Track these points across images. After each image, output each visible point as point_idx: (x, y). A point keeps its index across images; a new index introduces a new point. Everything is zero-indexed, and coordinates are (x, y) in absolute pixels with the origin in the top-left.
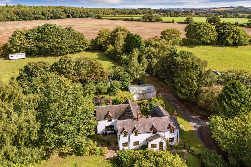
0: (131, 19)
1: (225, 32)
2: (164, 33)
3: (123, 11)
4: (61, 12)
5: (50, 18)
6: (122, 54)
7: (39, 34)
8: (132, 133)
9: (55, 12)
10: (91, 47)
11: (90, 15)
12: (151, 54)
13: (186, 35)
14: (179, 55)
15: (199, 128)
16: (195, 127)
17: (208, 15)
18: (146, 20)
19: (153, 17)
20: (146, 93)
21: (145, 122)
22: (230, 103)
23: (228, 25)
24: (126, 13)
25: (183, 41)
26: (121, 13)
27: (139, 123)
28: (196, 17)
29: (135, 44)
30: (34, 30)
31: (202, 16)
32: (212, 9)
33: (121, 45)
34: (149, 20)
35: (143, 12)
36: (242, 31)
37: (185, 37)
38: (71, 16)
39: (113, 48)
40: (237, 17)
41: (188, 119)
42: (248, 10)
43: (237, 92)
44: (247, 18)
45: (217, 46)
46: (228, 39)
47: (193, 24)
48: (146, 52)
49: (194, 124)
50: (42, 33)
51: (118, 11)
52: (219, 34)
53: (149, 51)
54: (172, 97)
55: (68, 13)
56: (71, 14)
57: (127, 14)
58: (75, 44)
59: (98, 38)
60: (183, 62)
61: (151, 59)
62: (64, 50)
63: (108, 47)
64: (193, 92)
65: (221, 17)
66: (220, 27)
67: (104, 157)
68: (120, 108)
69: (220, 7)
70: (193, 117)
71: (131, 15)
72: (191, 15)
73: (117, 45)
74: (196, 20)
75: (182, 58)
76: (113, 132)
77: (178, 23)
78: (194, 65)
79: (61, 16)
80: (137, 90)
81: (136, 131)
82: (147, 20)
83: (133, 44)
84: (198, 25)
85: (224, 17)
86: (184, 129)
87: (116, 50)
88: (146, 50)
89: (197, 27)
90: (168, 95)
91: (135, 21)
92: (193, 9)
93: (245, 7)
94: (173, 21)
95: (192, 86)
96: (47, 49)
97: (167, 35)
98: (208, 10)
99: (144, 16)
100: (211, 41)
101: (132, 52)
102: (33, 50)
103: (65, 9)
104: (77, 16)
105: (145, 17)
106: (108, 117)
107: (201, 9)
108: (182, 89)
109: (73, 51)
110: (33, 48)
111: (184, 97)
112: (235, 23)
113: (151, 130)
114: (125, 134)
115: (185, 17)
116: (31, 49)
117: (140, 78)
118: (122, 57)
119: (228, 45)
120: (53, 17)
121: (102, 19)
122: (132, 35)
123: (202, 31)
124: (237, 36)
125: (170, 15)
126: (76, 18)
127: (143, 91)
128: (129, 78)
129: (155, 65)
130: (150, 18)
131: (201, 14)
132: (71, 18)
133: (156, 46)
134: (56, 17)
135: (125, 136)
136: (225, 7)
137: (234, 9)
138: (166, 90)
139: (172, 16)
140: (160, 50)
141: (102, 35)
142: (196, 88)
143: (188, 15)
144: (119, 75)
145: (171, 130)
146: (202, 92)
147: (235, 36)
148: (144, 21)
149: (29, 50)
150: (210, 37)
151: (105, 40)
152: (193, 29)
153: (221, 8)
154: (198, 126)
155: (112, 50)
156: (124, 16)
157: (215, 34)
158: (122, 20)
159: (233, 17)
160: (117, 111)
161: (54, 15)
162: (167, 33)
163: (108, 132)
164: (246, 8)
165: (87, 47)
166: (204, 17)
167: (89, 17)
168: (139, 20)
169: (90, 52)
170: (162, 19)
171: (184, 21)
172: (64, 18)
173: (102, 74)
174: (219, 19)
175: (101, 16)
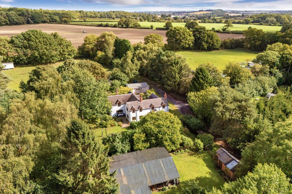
0: (106, 24)
1: (200, 37)
2: (147, 38)
3: (93, 15)
4: (18, 16)
5: (5, 24)
6: (113, 59)
7: (25, 41)
8: (138, 110)
9: (10, 16)
10: (78, 55)
11: (55, 20)
12: (141, 56)
13: (167, 40)
14: (164, 55)
15: (181, 108)
16: (178, 107)
17: (186, 20)
18: (122, 26)
19: (130, 22)
20: (141, 88)
21: (146, 102)
22: (198, 82)
23: (203, 30)
24: (96, 16)
25: (165, 46)
26: (90, 17)
27: (142, 103)
28: (175, 22)
29: (124, 49)
30: (19, 37)
31: (181, 21)
32: (191, 12)
33: (111, 50)
34: (126, 26)
35: (116, 16)
36: (215, 35)
37: (167, 43)
38: (32, 21)
39: (103, 53)
40: (215, 21)
41: (173, 103)
42: (227, 14)
43: (203, 74)
44: (224, 23)
45: (195, 51)
46: (204, 44)
47: (173, 29)
48: (136, 55)
49: (178, 106)
50: (29, 40)
51: (86, 13)
52: (195, 38)
53: (139, 53)
54: (161, 90)
55: (27, 17)
56: (30, 18)
57: (98, 18)
58: (64, 51)
59: (84, 44)
60: (168, 60)
61: (142, 61)
62: (53, 58)
63: (98, 53)
64: (176, 83)
65: (199, 22)
66: (197, 32)
67: (121, 127)
68: (126, 97)
69: (198, 10)
70: (177, 102)
71: (103, 19)
72: (169, 20)
73: (108, 50)
74: (175, 25)
75: (167, 57)
76: (123, 114)
77: (157, 29)
78: (176, 61)
79: (19, 21)
80: (134, 86)
81: (141, 108)
82: (124, 25)
83: (123, 48)
84: (178, 30)
85: (202, 22)
86: (171, 109)
87: (107, 55)
88: (137, 53)
89: (177, 31)
90: (158, 90)
91: (110, 27)
92: (171, 12)
93: (224, 10)
94: (152, 27)
95: (175, 78)
96: (37, 57)
97: (150, 40)
98: (187, 14)
99: (120, 21)
100: (189, 45)
101: (126, 54)
102: (21, 58)
103: (22, 12)
104: (38, 21)
105: (122, 22)
106: (118, 103)
107: (179, 13)
108: (169, 82)
109: (62, 59)
110: (22, 57)
111: (170, 88)
112: (212, 28)
113: (150, 107)
114: (134, 111)
115: (163, 22)
116: (18, 58)
117: (135, 77)
118: (114, 61)
119: (203, 50)
120: (9, 23)
121: (71, 24)
122: (121, 40)
123: (181, 36)
124: (211, 40)
125: (148, 20)
126: (37, 23)
127: (139, 87)
128: (126, 77)
129: (146, 66)
130: (127, 24)
131: (180, 19)
132: (31, 24)
133: (144, 49)
134: (12, 22)
135: (133, 112)
136: (204, 10)
137: (213, 12)
138: (156, 86)
139: (149, 20)
140: (149, 52)
141: (89, 41)
142: (178, 79)
143: (166, 19)
144: (117, 75)
145: (163, 106)
146: (182, 82)
147: (209, 40)
148: (120, 27)
149: (17, 59)
150: (189, 42)
151: (92, 46)
152: (173, 34)
153: (200, 11)
154: (180, 107)
155: (102, 56)
156: (96, 21)
157: (193, 39)
158: (96, 26)
159: (211, 23)
160: (124, 99)
161: (9, 20)
162: (150, 39)
163: (119, 115)
164: (224, 12)
165: (75, 55)
166: (182, 22)
167: (55, 23)
168: (115, 26)
169: (78, 59)
170: (140, 24)
171: (163, 27)
172: (23, 24)
173: (103, 75)
174: (197, 24)
175: (69, 21)
